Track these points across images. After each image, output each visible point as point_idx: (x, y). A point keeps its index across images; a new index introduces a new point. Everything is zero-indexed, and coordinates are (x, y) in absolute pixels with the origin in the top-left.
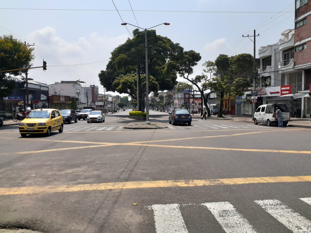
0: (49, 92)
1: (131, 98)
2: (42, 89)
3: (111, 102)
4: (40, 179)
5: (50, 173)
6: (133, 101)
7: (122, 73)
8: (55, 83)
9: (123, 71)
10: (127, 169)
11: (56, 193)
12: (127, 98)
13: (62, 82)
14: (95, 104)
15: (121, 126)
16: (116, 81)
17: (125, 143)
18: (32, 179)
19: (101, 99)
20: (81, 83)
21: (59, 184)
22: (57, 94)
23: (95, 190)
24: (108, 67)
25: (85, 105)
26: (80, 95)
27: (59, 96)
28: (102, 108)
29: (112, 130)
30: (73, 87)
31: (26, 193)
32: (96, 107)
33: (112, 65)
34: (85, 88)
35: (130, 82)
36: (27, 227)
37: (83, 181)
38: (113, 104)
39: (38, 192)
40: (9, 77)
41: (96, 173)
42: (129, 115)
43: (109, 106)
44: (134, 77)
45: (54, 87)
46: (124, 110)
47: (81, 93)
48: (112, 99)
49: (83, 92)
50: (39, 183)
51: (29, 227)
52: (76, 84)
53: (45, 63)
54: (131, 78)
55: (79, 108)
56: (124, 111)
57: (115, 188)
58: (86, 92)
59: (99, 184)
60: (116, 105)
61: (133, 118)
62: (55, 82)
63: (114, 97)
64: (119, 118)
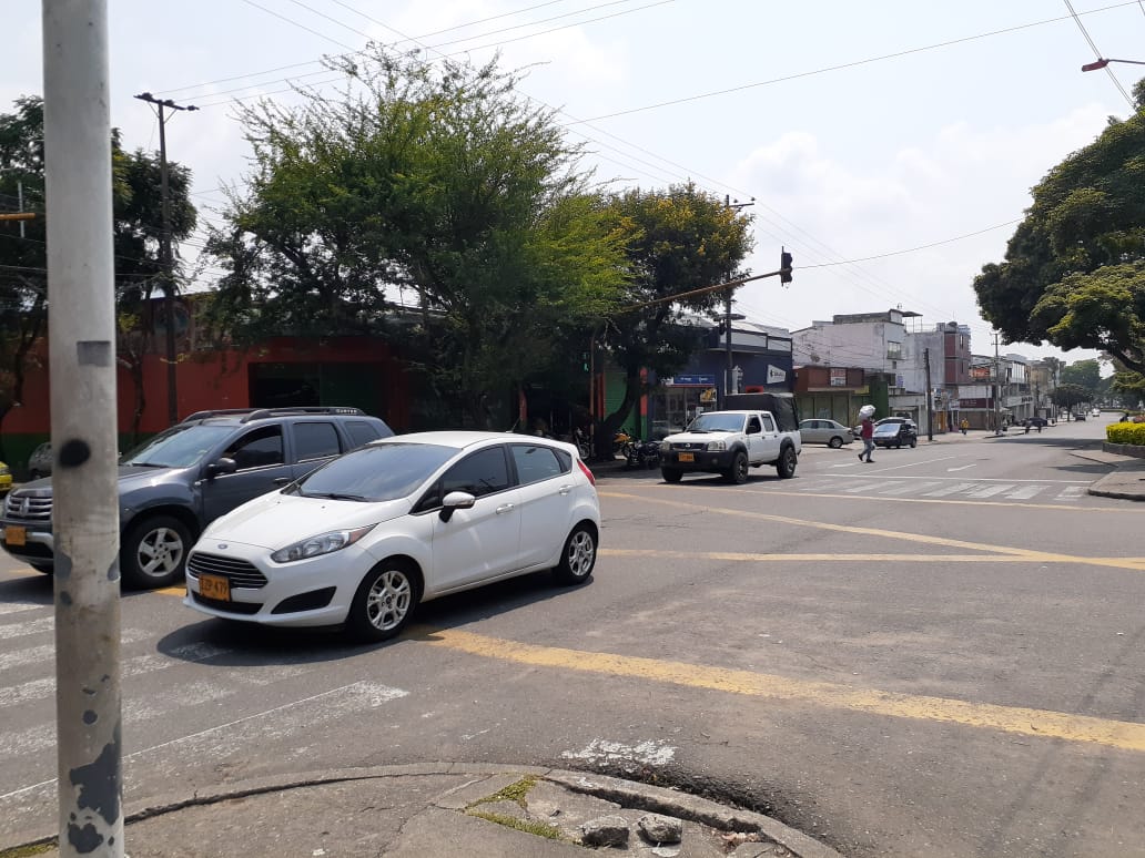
0: (794, 357)
1: (1116, 366)
2: (773, 346)
3: (1023, 387)
4: (789, 653)
5: (820, 638)
6: (1122, 380)
7: (1074, 267)
8: (811, 325)
9: (1079, 253)
10: (1122, 668)
11: (848, 713)
12: (1092, 367)
13: (839, 319)
14: (956, 394)
15: (1075, 486)
16: (1048, 301)
17: (1100, 557)
18: (764, 650)
19: (981, 374)
20: (904, 320)
21: (852, 683)
22: (820, 363)
23: (989, 729)
24: (1014, 247)
25: (919, 397)
26: (899, 364)
27: (827, 371)
28: (985, 410)
29: (1034, 497)
30: (877, 333)
31: (751, 692)
32: (961, 407)
33: (1033, 239)
34: (919, 337)
35: (1112, 300)
36: (763, 806)
37: (938, 684)
38: (1028, 392)
39: (788, 697)
40: (680, 315)
41: (986, 661)
42: (1106, 437)
43: (1014, 401)
44: (1130, 276)
45: (809, 337)
46: (1080, 419)
47: (903, 356)
48: (1026, 372)
49: (912, 352)
50: (785, 667)
51: (769, 810)
52: (886, 324)
53: (787, 259)
54: (1120, 282)
55: (895, 409)
56: (1081, 423)
57: (1080, 738)
58: (922, 350)
59: (1006, 709)
60: (1041, 397)
61: (1125, 452)
62: (814, 322)
63: (1037, 366)
64: (1057, 451)
